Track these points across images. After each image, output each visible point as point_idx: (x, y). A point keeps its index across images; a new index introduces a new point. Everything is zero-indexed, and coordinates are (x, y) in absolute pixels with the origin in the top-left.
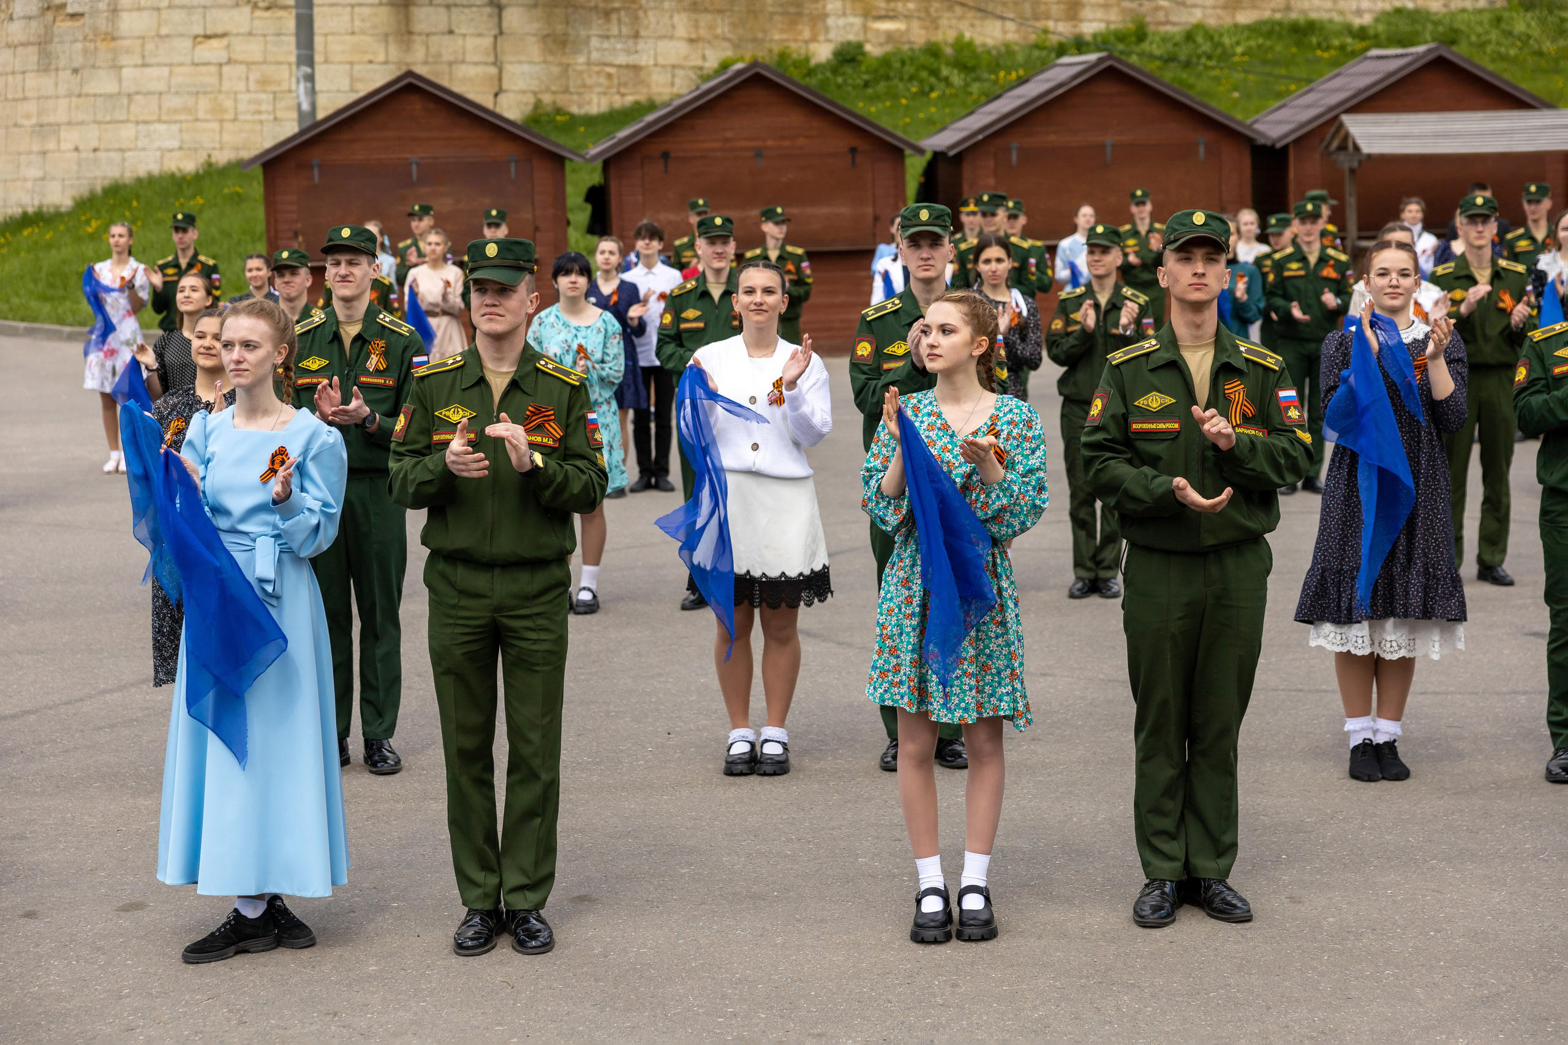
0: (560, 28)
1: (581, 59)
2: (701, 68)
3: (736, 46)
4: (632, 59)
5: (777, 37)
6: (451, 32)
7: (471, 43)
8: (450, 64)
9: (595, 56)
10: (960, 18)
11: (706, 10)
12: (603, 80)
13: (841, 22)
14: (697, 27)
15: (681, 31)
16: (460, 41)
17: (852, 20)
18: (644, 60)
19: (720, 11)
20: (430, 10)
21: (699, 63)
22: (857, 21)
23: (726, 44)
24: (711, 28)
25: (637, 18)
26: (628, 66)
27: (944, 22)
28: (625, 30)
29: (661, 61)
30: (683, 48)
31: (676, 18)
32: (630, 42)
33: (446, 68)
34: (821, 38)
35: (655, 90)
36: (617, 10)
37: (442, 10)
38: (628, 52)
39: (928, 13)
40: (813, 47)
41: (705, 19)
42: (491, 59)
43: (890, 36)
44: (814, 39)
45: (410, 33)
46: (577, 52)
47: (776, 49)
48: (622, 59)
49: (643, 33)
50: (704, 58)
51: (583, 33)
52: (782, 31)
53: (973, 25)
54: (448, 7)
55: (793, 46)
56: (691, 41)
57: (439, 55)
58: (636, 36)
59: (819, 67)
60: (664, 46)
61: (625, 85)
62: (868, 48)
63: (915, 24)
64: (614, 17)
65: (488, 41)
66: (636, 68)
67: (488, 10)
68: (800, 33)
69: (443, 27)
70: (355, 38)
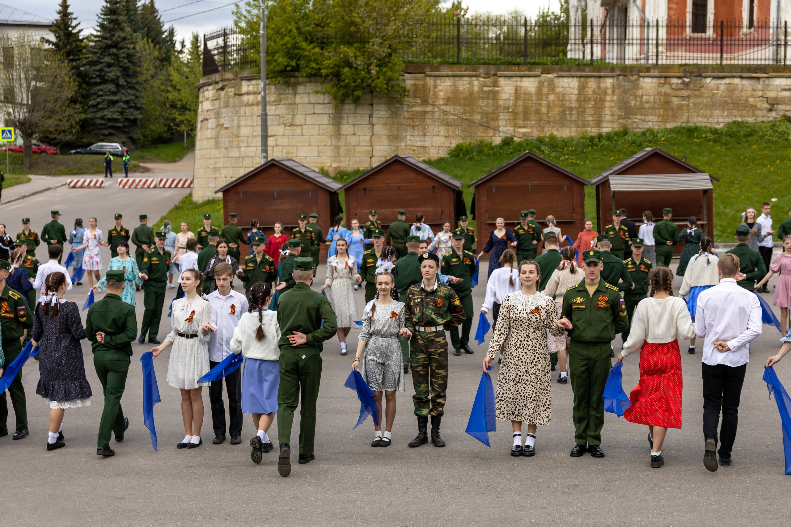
0: (395, 133)
1: (403, 144)
2: (449, 147)
3: (463, 139)
4: (423, 144)
5: (480, 135)
6: (355, 134)
7: (362, 138)
8: (354, 146)
9: (409, 143)
10: (552, 127)
11: (452, 125)
12: (411, 152)
13: (505, 129)
14: (448, 132)
15: (442, 133)
16: (358, 138)
17: (509, 128)
18: (427, 144)
19: (457, 126)
20: (348, 126)
21: (449, 145)
22: (512, 129)
23: (459, 138)
24: (454, 132)
25: (425, 128)
26: (421, 147)
27: (546, 129)
28: (420, 133)
29: (434, 144)
30: (443, 139)
31: (440, 128)
32: (422, 137)
33: (352, 148)
34: (497, 135)
35: (431, 155)
36: (418, 125)
37: (352, 126)
38: (421, 141)
39: (540, 126)
40: (493, 138)
41: (451, 129)
42: (369, 144)
43: (524, 134)
44: (494, 136)
45: (340, 135)
46: (402, 141)
47: (479, 139)
48: (419, 144)
49: (427, 134)
50: (451, 143)
51: (404, 134)
52: (482, 133)
53: (558, 130)
54: (354, 125)
55: (486, 138)
56: (446, 137)
57: (350, 143)
58: (425, 135)
59: (496, 146)
60: (435, 138)
61: (420, 153)
62: (515, 139)
63: (535, 129)
64: (416, 128)
65: (368, 138)
66: (424, 147)
67: (369, 126)
68: (489, 133)
69: (352, 132)
70: (320, 137)
